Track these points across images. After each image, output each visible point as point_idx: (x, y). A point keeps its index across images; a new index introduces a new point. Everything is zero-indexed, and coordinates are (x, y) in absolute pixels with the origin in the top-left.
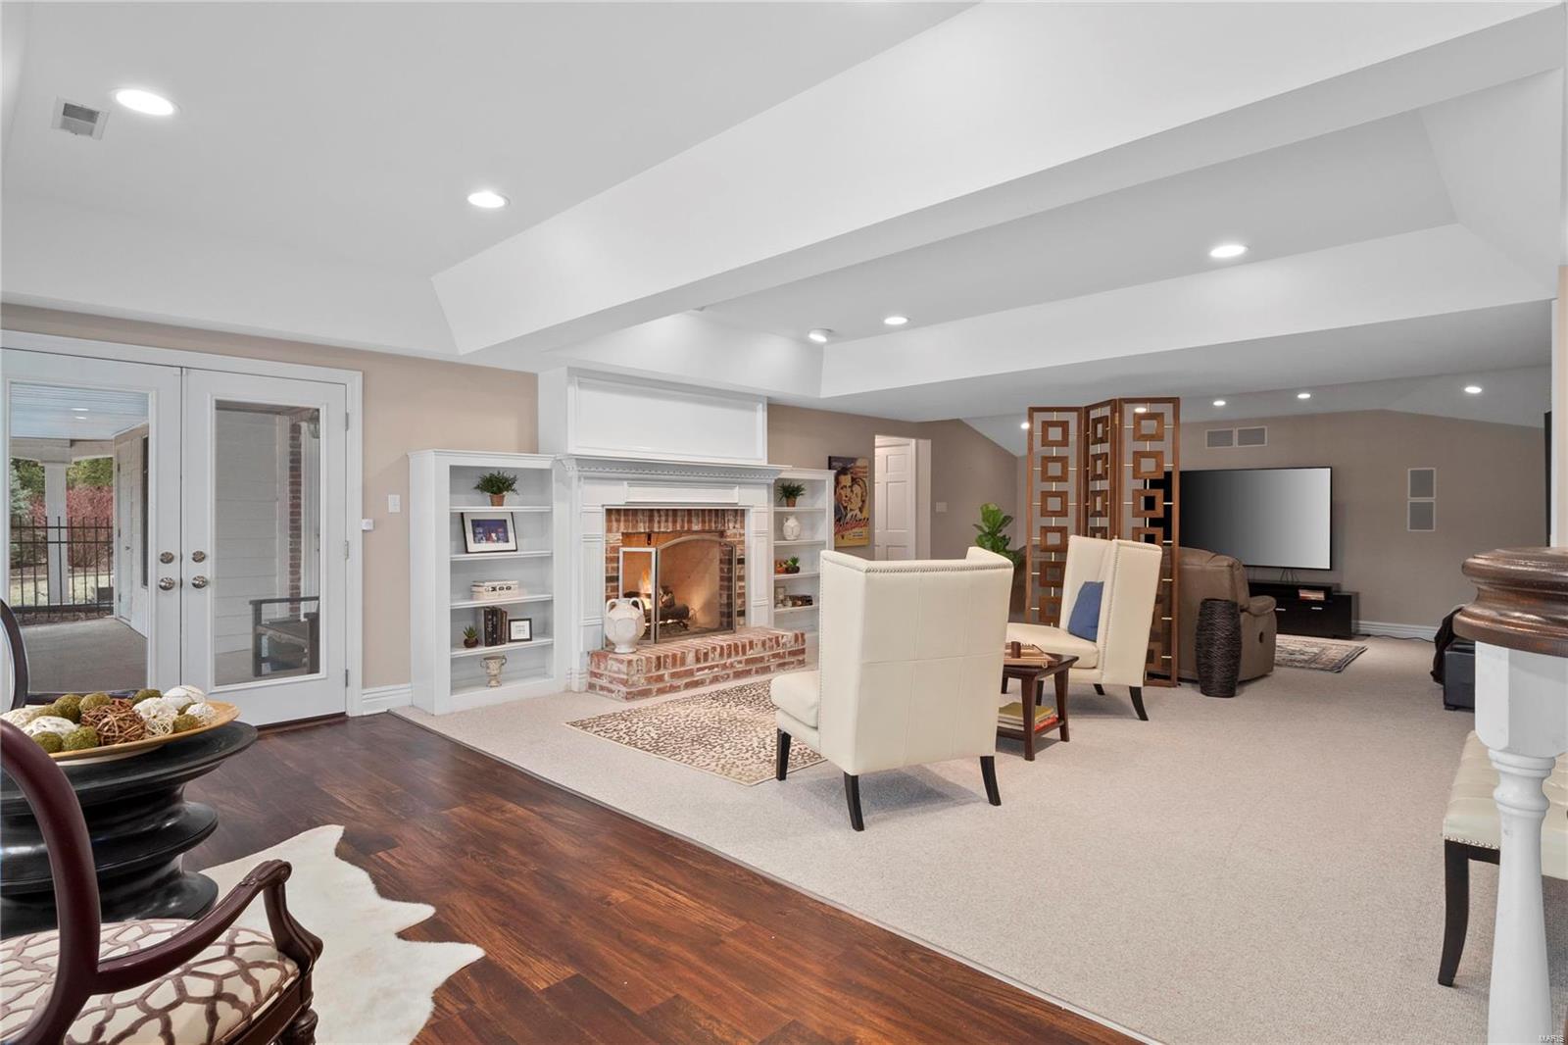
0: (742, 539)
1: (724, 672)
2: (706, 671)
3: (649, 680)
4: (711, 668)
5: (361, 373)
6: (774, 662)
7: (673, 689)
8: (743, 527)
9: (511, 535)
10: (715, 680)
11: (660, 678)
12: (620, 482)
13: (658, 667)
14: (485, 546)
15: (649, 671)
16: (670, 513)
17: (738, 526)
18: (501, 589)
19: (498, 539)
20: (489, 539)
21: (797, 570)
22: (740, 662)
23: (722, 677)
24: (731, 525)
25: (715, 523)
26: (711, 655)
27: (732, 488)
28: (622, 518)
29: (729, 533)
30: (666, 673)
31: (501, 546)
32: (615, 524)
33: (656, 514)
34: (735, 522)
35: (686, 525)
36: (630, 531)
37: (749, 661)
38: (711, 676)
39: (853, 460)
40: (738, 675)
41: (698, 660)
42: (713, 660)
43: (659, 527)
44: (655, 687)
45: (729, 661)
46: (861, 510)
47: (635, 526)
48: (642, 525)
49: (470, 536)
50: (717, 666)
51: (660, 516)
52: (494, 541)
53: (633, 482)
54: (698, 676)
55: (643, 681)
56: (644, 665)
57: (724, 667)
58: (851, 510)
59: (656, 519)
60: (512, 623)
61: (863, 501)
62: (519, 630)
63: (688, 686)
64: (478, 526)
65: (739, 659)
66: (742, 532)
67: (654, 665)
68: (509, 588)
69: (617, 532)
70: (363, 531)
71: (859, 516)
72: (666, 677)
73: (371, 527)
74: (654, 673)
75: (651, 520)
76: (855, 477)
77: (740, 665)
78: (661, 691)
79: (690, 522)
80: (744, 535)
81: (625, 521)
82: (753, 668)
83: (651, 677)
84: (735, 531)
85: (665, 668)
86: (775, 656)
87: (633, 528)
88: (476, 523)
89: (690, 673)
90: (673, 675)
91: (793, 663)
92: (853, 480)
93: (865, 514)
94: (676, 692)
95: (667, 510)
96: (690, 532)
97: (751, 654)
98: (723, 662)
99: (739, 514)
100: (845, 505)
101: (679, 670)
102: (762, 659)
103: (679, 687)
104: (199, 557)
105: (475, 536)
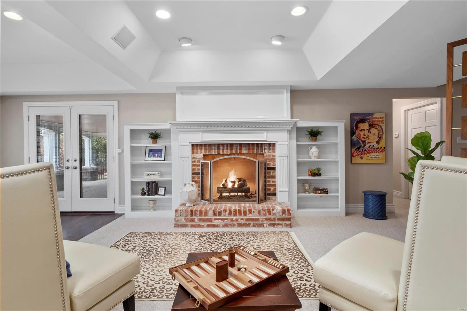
0: (274, 157)
1: (231, 223)
2: (220, 221)
3: (187, 220)
4: (222, 219)
5: (117, 101)
6: (266, 223)
7: (199, 226)
8: (274, 152)
9: (163, 155)
10: (226, 225)
11: (193, 220)
12: (198, 132)
13: (192, 215)
14: (152, 159)
15: (187, 216)
16: (229, 146)
17: (271, 151)
18: (151, 175)
19: (158, 156)
20: (154, 156)
21: (320, 175)
22: (242, 219)
23: (230, 225)
24: (267, 151)
25: (256, 150)
26: (223, 213)
27: (264, 133)
28: (203, 148)
29: (265, 155)
30: (196, 218)
31: (159, 159)
32: (199, 151)
33: (221, 146)
34: (270, 149)
35: (238, 151)
36: (207, 153)
37: (247, 220)
38: (223, 223)
39: (371, 114)
40: (240, 225)
41: (215, 215)
42: (224, 216)
43: (223, 152)
44: (190, 224)
45: (235, 218)
46: (378, 142)
47: (210, 151)
48: (213, 151)
49: (147, 155)
50: (227, 219)
51: (223, 147)
52: (156, 157)
53: (204, 132)
54: (215, 222)
55: (183, 220)
56: (184, 213)
57: (232, 220)
58: (368, 143)
59: (221, 148)
60: (160, 188)
61: (380, 138)
62: (161, 191)
63: (208, 226)
64: (151, 151)
65: (241, 217)
66: (274, 154)
67: (189, 214)
68: (154, 175)
69: (201, 154)
70: (119, 153)
71: (376, 146)
72: (196, 220)
73: (121, 152)
74: (189, 217)
75: (219, 149)
76: (371, 124)
77: (242, 221)
78: (193, 226)
79: (241, 149)
80: (275, 156)
81: (205, 149)
82: (252, 223)
83: (188, 219)
84: (269, 154)
85: (195, 215)
86: (266, 219)
87: (209, 152)
88: (150, 150)
89: (210, 220)
90: (200, 220)
91: (281, 224)
92: (370, 125)
93: (382, 144)
94: (202, 228)
95: (228, 144)
96: (241, 154)
97: (249, 216)
98: (231, 217)
99: (272, 145)
100: (363, 140)
101: (203, 218)
102: (257, 220)
103: (204, 226)
104: (75, 161)
105: (149, 155)
